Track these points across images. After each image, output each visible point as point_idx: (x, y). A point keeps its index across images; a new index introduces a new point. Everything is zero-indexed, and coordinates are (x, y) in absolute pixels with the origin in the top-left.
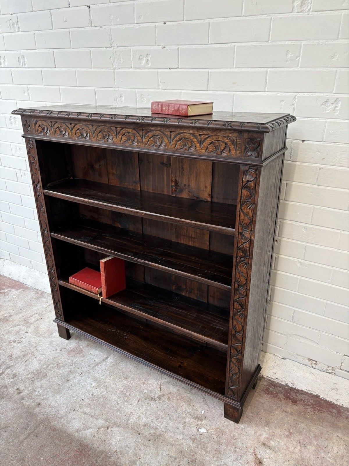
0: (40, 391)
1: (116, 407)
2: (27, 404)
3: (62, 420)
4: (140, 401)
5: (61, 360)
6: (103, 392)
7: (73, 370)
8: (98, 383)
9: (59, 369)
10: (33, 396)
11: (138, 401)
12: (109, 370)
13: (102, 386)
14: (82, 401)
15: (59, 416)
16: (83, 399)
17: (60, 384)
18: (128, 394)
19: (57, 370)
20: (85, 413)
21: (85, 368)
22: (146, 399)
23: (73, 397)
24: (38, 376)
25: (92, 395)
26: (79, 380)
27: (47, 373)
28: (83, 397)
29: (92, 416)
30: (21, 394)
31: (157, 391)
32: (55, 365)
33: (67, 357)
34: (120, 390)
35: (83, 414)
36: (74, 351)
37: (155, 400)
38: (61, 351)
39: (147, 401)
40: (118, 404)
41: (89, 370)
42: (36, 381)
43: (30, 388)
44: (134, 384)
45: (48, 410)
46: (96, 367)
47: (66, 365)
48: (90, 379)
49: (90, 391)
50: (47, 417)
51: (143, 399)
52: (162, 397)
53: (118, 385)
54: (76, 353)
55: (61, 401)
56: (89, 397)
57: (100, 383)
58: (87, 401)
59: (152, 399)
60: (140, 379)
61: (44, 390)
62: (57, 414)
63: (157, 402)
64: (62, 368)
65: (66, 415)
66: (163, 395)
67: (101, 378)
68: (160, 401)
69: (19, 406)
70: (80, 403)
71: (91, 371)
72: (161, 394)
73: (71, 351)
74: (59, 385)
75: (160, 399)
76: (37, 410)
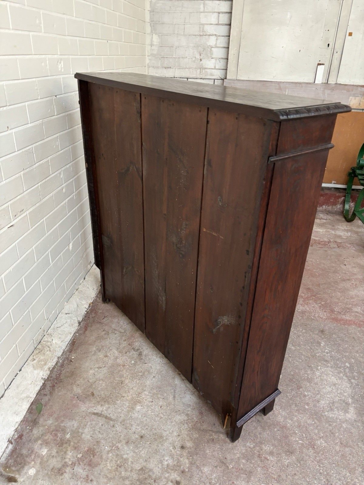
0: (166, 458)
1: (158, 377)
2: (187, 461)
3: (189, 413)
4: (145, 362)
5: (110, 468)
6: (145, 395)
7: (124, 442)
8: (136, 404)
9: (126, 460)
10: (175, 463)
11: (146, 363)
12: (115, 402)
13: (139, 399)
14: (162, 408)
15: (186, 418)
16: (160, 407)
17: (148, 443)
18: (140, 374)
19: (130, 460)
20: (174, 397)
21: (118, 429)
22: (142, 359)
23: (161, 418)
24: (146, 479)
25: (152, 401)
26: (138, 425)
27: (137, 472)
28: (157, 409)
29: (175, 391)
30: (178, 479)
31: (130, 354)
32: (122, 469)
33: (104, 462)
34: (138, 382)
35: (176, 399)
36: (91, 461)
37: (141, 352)
38: (94, 479)
39: (143, 357)
40: (154, 377)
41: (119, 424)
42: (154, 477)
43: (167, 475)
44: (127, 374)
45: (185, 433)
46: (113, 417)
47: (117, 455)
48: (133, 415)
49: (148, 406)
50: (193, 428)
51: (142, 361)
52: (136, 349)
53: (133, 386)
54: (93, 457)
55: (169, 427)
56: (156, 404)
57: (135, 402)
58: (161, 403)
59: (140, 354)
60: (119, 371)
61: (163, 456)
62: (186, 421)
63: (141, 350)
64: (125, 456)
65: (183, 413)
66: (133, 348)
67: (127, 405)
68: (141, 348)
69: (194, 468)
70: (165, 408)
71: (120, 420)
72: (132, 350)
73: (90, 465)
74: (150, 443)
75: (138, 350)
76: (189, 444)
